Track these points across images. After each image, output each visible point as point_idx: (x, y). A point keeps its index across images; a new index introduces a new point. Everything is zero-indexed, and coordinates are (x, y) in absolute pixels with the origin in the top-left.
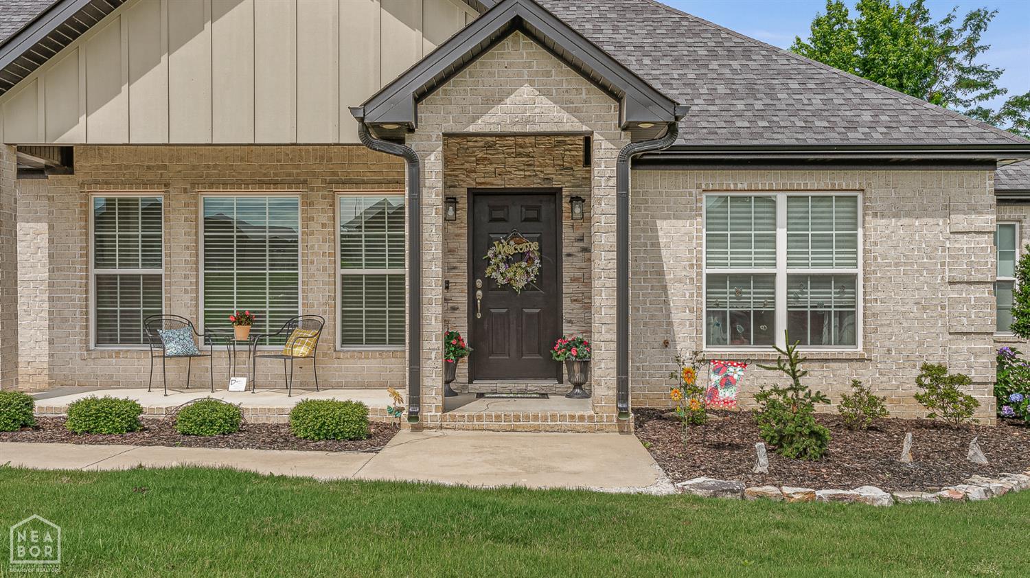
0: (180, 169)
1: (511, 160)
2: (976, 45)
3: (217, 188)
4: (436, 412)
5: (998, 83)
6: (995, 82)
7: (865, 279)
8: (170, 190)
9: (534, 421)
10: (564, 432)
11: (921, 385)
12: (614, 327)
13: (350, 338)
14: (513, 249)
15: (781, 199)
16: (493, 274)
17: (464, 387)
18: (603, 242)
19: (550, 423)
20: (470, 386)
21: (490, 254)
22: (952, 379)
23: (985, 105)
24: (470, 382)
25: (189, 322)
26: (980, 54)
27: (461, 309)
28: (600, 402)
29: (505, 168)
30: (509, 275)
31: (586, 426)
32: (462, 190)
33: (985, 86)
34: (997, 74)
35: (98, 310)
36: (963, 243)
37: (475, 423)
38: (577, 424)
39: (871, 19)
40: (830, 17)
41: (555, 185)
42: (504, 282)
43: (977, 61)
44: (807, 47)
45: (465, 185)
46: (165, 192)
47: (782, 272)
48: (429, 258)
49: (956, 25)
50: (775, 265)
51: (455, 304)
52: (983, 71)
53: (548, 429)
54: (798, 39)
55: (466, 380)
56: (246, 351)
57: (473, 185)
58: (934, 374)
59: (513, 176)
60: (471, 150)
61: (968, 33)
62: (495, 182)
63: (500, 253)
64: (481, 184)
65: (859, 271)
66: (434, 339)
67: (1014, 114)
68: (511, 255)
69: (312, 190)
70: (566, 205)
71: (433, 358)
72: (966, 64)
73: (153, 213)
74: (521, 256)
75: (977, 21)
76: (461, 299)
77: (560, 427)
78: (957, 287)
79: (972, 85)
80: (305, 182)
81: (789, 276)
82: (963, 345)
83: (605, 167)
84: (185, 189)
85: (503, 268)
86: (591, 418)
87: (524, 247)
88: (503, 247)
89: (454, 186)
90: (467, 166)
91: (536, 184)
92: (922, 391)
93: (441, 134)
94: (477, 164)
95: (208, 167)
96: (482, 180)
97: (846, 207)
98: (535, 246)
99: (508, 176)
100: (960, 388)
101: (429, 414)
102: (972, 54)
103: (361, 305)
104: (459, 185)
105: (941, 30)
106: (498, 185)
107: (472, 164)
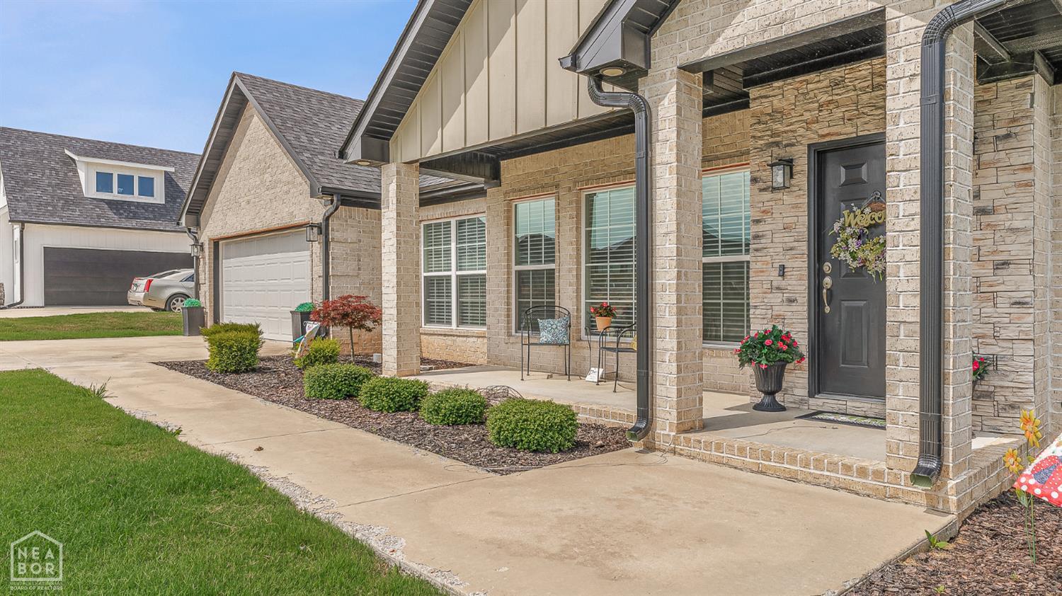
0: (567, 170)
1: (866, 97)
3: (592, 184)
4: (670, 431)
8: (560, 190)
9: (791, 464)
10: (834, 488)
14: (869, 219)
16: (842, 254)
17: (802, 402)
18: (901, 187)
19: (812, 471)
20: (812, 401)
21: (837, 226)
24: (811, 395)
25: (569, 313)
27: (800, 300)
28: (894, 450)
29: (857, 110)
30: (863, 255)
31: (870, 486)
32: (801, 147)
35: (519, 302)
37: (713, 453)
38: (854, 479)
42: (855, 265)
45: (806, 142)
46: (556, 193)
48: (663, 231)
51: (791, 295)
53: (810, 479)
55: (804, 392)
56: (597, 342)
57: (816, 140)
59: (868, 118)
60: (812, 94)
62: (844, 131)
63: (850, 226)
64: (824, 136)
66: (668, 337)
68: (867, 228)
71: (668, 361)
76: (799, 288)
77: (827, 481)
83: (906, 61)
84: (570, 188)
85: (853, 243)
86: (878, 475)
88: (855, 216)
89: (792, 145)
90: (807, 116)
93: (675, 68)
94: (821, 111)
95: (586, 164)
96: (826, 131)
99: (862, 120)
101: (662, 432)
103: (719, 297)
104: (797, 142)
106: (847, 134)
107: (813, 113)
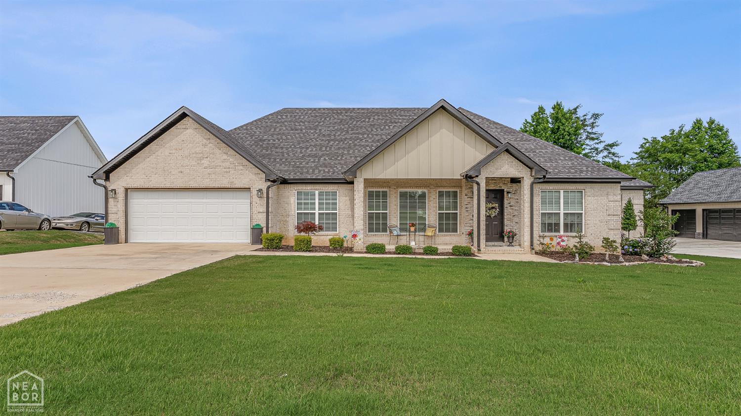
2: (595, 125)
3: (403, 188)
5: (602, 139)
6: (601, 138)
7: (585, 214)
8: (390, 188)
11: (603, 243)
12: (529, 227)
13: (441, 230)
14: (491, 206)
15: (562, 192)
22: (612, 241)
23: (597, 146)
26: (596, 128)
28: (526, 246)
30: (490, 213)
33: (597, 139)
34: (601, 135)
35: (368, 223)
36: (612, 204)
38: (520, 252)
39: (557, 113)
40: (539, 112)
41: (503, 188)
42: (489, 215)
43: (594, 131)
44: (530, 123)
46: (388, 189)
47: (562, 212)
48: (482, 209)
49: (588, 117)
50: (560, 210)
52: (596, 134)
54: (526, 120)
56: (414, 234)
58: (606, 240)
61: (592, 120)
65: (583, 212)
66: (483, 230)
67: (608, 149)
68: (491, 208)
69: (431, 189)
70: (505, 194)
71: (483, 235)
72: (590, 131)
73: (385, 195)
74: (493, 208)
75: (596, 116)
78: (610, 216)
79: (593, 139)
80: (429, 186)
81: (564, 213)
82: (612, 232)
83: (527, 186)
84: (394, 188)
86: (523, 251)
87: (494, 205)
88: (488, 205)
91: (498, 188)
92: (603, 244)
93: (485, 178)
97: (579, 194)
98: (497, 205)
100: (614, 244)
101: (482, 249)
102: (593, 127)
103: (443, 221)
105: (582, 118)
